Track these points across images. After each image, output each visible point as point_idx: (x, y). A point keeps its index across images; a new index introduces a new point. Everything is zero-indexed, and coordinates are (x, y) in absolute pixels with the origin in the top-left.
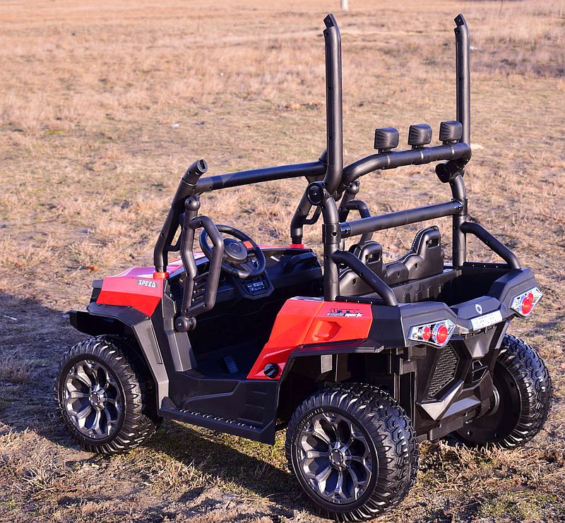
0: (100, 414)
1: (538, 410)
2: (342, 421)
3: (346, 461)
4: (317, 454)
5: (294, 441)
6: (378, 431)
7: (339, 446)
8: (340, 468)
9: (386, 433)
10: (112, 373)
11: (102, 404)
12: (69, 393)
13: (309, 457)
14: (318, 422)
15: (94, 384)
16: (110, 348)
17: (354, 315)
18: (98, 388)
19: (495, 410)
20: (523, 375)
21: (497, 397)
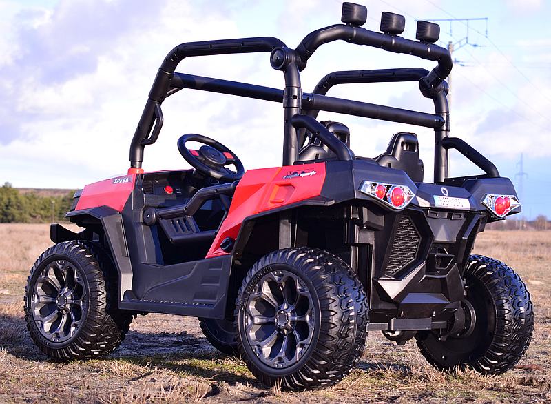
0: (65, 317)
1: (515, 331)
2: (289, 277)
3: (291, 322)
4: (264, 320)
5: (242, 306)
6: (323, 283)
7: (285, 307)
8: (285, 331)
9: (331, 286)
10: (79, 271)
11: (68, 306)
12: (38, 297)
13: (256, 322)
14: (266, 283)
15: (63, 287)
16: (81, 247)
17: (308, 174)
18: (66, 290)
19: (471, 330)
20: (501, 291)
21: (474, 317)
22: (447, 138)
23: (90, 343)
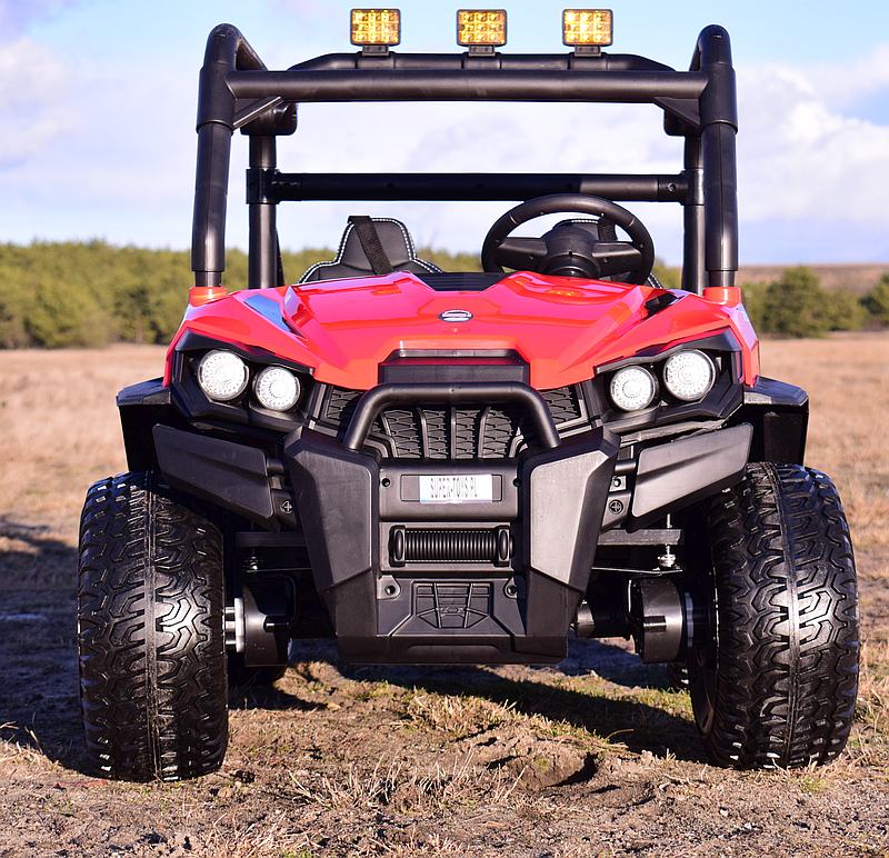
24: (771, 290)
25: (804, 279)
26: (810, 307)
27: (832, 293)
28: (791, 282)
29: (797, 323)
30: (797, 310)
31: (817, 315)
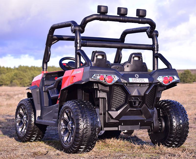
0: (25, 126)
2: (70, 111)
3: (71, 128)
5: (59, 122)
6: (77, 113)
7: (70, 122)
8: (70, 131)
9: (80, 114)
10: (27, 109)
11: (25, 122)
12: (18, 119)
13: (63, 128)
14: (65, 113)
18: (25, 116)
20: (171, 114)
21: (164, 124)
22: (157, 54)
23: (30, 135)
24: (182, 74)
25: (188, 72)
26: (189, 77)
27: (194, 75)
28: (186, 73)
29: (187, 80)
30: (187, 78)
31: (191, 79)
